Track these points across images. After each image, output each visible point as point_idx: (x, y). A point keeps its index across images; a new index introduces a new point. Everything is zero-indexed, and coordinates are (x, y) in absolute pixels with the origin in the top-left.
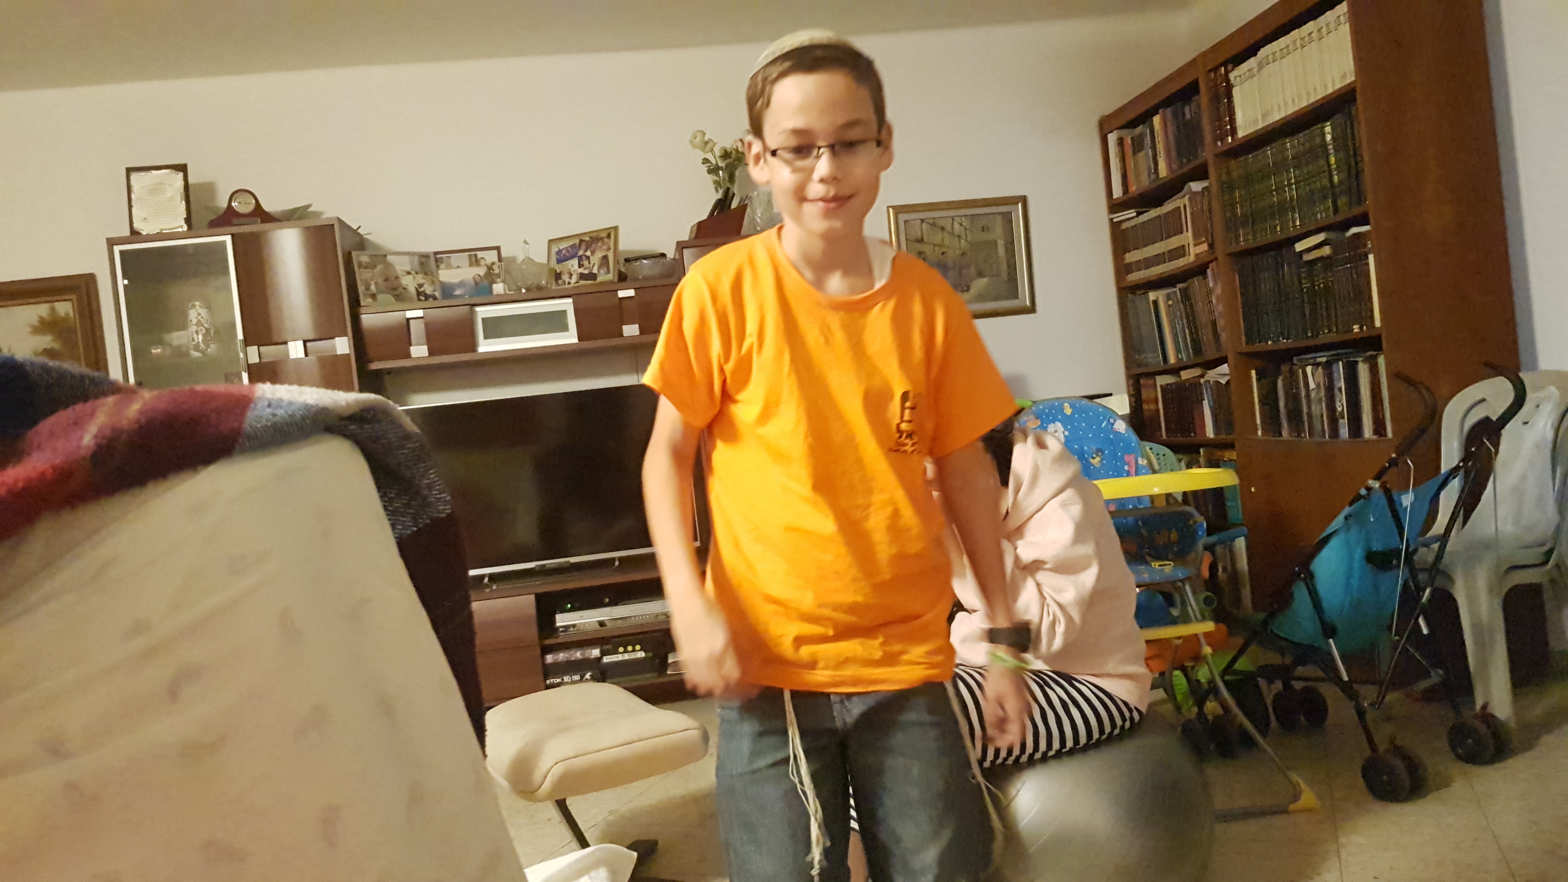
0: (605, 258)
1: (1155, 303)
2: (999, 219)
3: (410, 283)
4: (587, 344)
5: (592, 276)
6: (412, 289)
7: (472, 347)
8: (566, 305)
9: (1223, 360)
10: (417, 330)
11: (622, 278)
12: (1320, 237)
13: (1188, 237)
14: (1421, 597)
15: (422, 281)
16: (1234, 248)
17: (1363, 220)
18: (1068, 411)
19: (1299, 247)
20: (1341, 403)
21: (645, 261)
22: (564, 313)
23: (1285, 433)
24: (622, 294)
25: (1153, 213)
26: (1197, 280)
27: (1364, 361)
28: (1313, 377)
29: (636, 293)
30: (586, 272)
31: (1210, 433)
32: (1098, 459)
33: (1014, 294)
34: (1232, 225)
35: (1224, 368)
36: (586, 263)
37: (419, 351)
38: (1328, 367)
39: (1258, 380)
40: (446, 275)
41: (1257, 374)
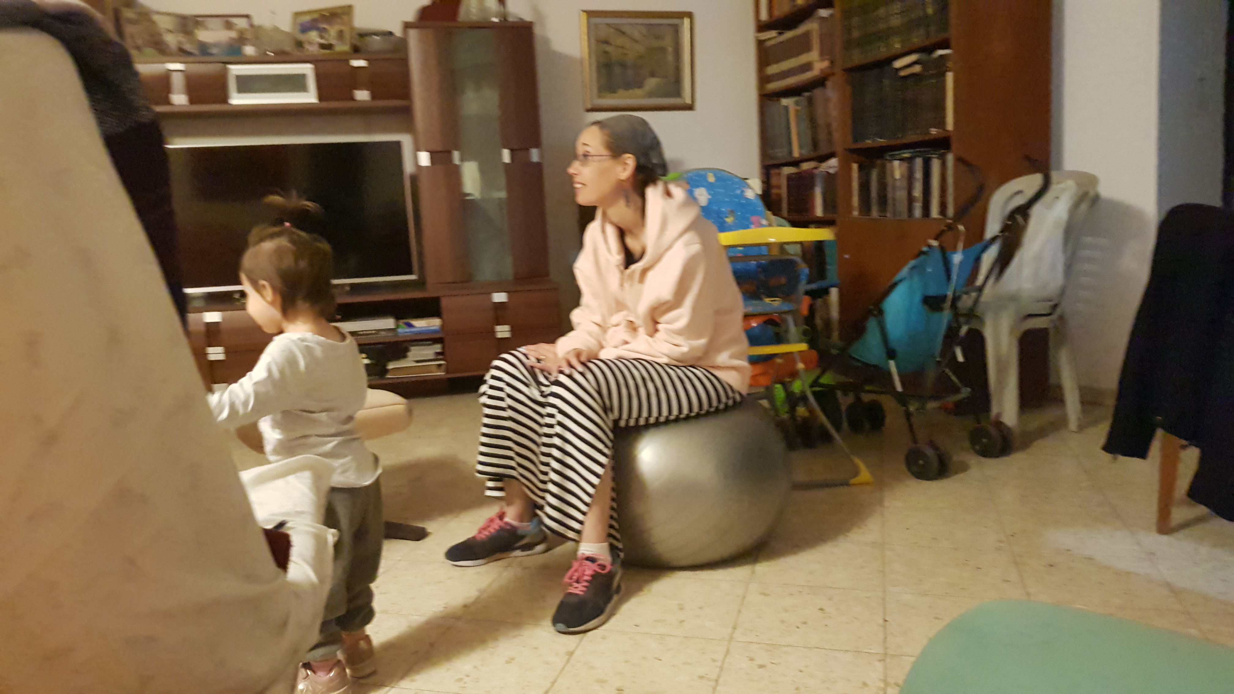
0: (341, 32)
1: (786, 108)
2: (669, 29)
3: (172, 40)
4: (325, 105)
5: (329, 47)
6: (174, 46)
7: (224, 99)
8: (307, 69)
9: (832, 155)
10: (178, 81)
11: (356, 51)
12: (913, 58)
13: (814, 55)
14: (960, 332)
15: (183, 40)
16: (849, 65)
17: (945, 45)
18: (711, 179)
19: (898, 64)
20: (918, 192)
21: (376, 37)
22: (305, 76)
23: (874, 214)
24: (355, 63)
25: (789, 35)
26: (819, 90)
27: (938, 158)
28: (897, 169)
29: (368, 63)
30: (325, 42)
31: (819, 211)
32: (732, 219)
33: (677, 92)
34: (848, 44)
35: (833, 162)
36: (325, 34)
37: (179, 99)
38: (910, 160)
39: (858, 172)
40: (204, 36)
41: (858, 167)
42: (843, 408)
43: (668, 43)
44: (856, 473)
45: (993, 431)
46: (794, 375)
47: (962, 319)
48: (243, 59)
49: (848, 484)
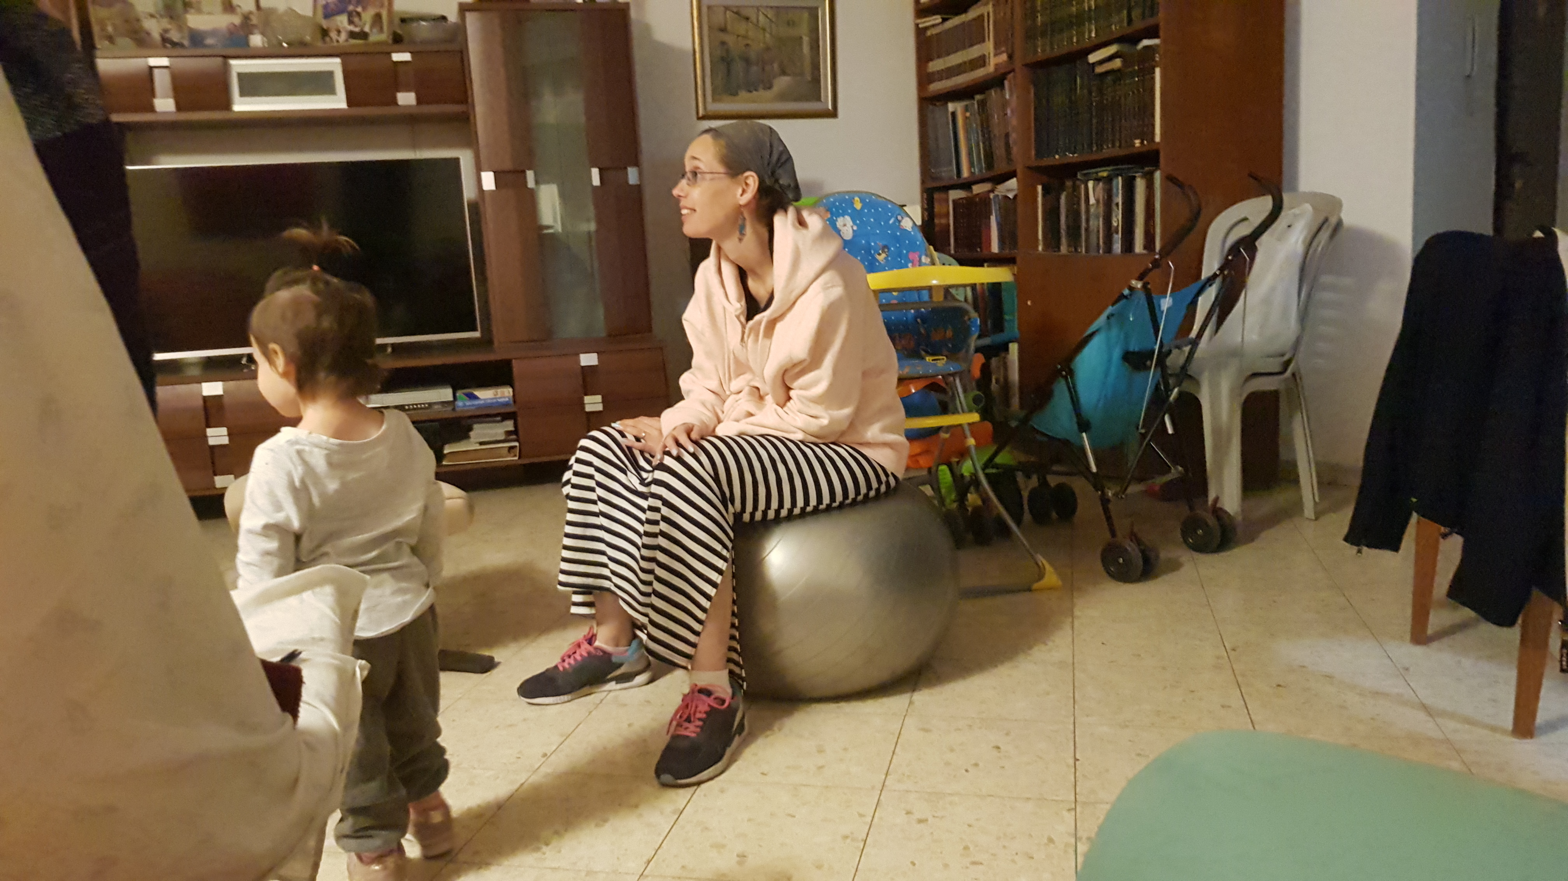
0: (378, 17)
1: (954, 114)
2: (806, 15)
3: (154, 27)
4: (356, 111)
6: (156, 35)
7: (227, 105)
8: (334, 65)
9: (1011, 175)
10: (162, 81)
11: (398, 40)
12: (1112, 49)
13: (988, 47)
14: (1169, 396)
15: (169, 26)
16: (1030, 59)
17: (1152, 33)
18: (858, 206)
19: (1093, 58)
20: (1117, 219)
21: (424, 23)
22: (330, 74)
23: (1064, 249)
24: (397, 57)
25: (955, 21)
26: (995, 91)
27: (1142, 177)
28: (1093, 191)
29: (412, 57)
30: (357, 30)
31: (995, 248)
32: (883, 255)
33: (815, 94)
34: (1030, 35)
35: (1013, 183)
36: (356, 20)
37: (165, 104)
38: (1109, 180)
39: (1044, 196)
40: (197, 21)
41: (1043, 189)
42: (1025, 494)
43: (803, 31)
44: (1041, 576)
45: (1211, 521)
46: (964, 453)
47: (1171, 381)
48: (251, 53)
49: (1029, 590)
